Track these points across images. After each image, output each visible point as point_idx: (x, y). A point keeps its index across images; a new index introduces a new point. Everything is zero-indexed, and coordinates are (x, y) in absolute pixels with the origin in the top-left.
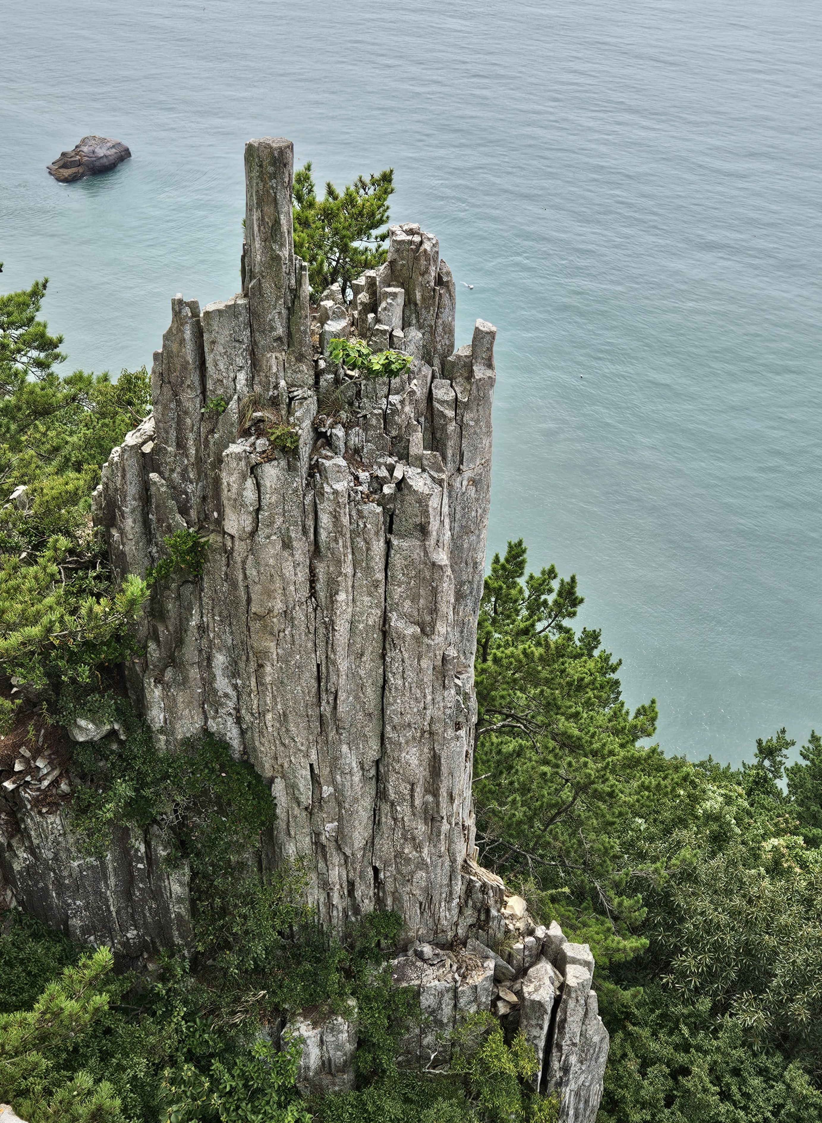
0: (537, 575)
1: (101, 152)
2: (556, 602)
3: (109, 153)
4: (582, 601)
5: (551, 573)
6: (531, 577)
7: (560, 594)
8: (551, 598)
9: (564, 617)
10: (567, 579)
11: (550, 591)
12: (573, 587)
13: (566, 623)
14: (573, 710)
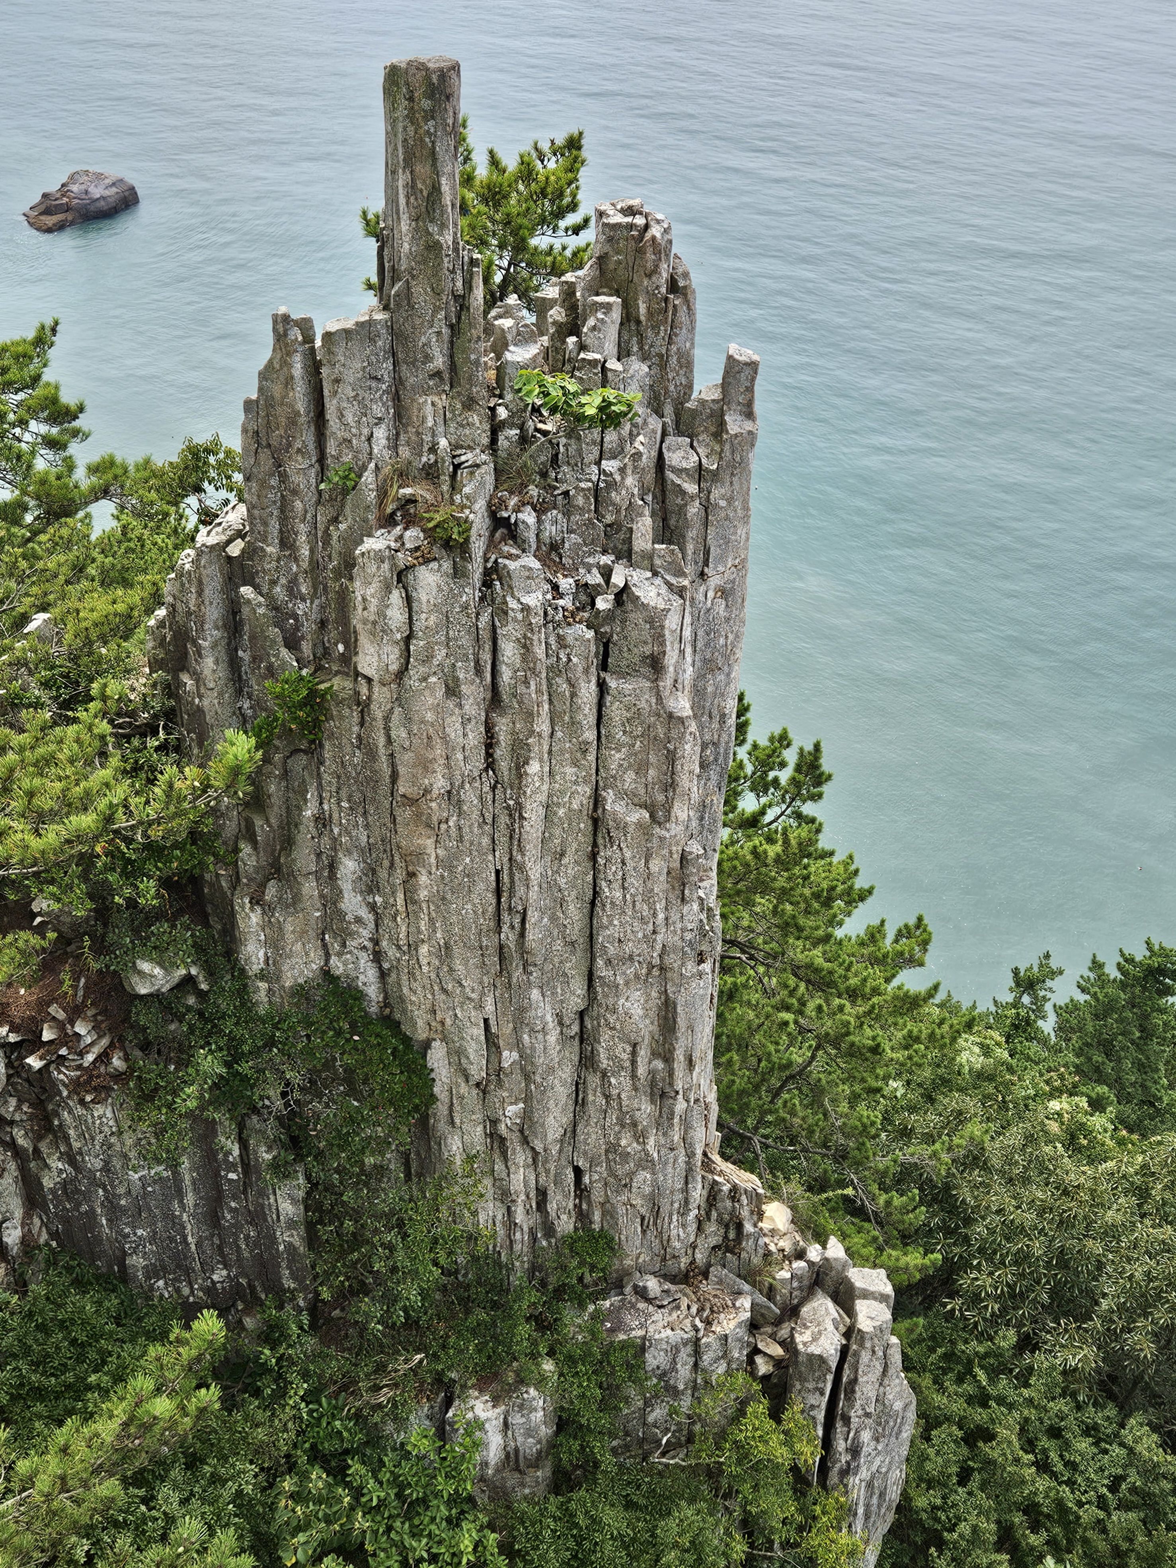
0: (763, 742)
1: (97, 192)
2: (793, 780)
3: (107, 193)
4: (829, 777)
5: (784, 740)
6: (755, 746)
7: (798, 769)
8: (784, 776)
9: (804, 802)
10: (809, 747)
11: (783, 765)
12: (817, 758)
13: (808, 809)
14: (821, 932)
